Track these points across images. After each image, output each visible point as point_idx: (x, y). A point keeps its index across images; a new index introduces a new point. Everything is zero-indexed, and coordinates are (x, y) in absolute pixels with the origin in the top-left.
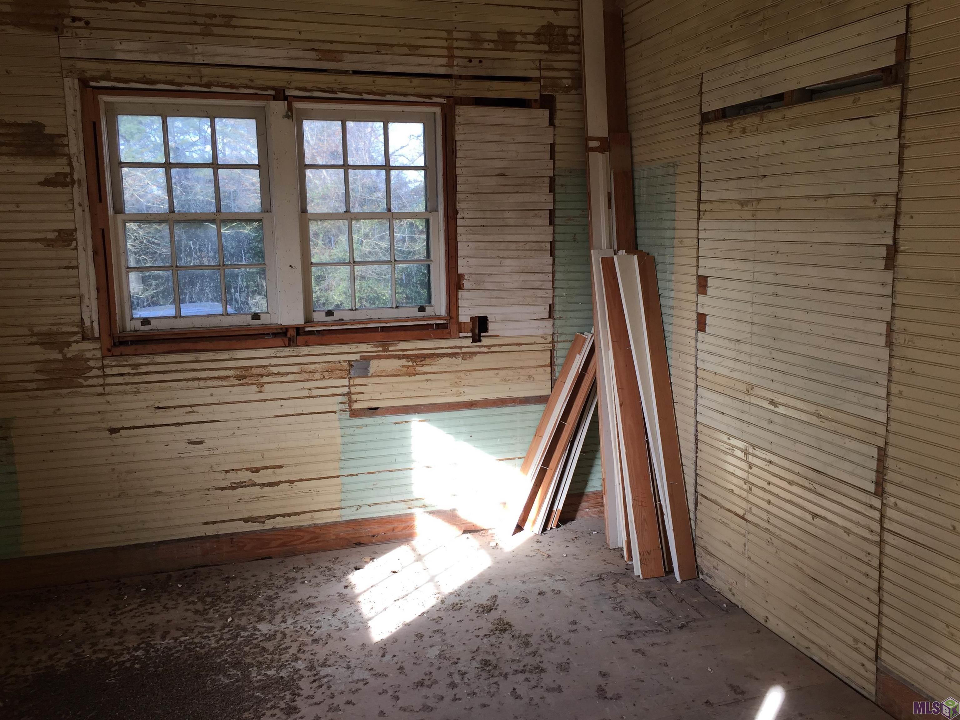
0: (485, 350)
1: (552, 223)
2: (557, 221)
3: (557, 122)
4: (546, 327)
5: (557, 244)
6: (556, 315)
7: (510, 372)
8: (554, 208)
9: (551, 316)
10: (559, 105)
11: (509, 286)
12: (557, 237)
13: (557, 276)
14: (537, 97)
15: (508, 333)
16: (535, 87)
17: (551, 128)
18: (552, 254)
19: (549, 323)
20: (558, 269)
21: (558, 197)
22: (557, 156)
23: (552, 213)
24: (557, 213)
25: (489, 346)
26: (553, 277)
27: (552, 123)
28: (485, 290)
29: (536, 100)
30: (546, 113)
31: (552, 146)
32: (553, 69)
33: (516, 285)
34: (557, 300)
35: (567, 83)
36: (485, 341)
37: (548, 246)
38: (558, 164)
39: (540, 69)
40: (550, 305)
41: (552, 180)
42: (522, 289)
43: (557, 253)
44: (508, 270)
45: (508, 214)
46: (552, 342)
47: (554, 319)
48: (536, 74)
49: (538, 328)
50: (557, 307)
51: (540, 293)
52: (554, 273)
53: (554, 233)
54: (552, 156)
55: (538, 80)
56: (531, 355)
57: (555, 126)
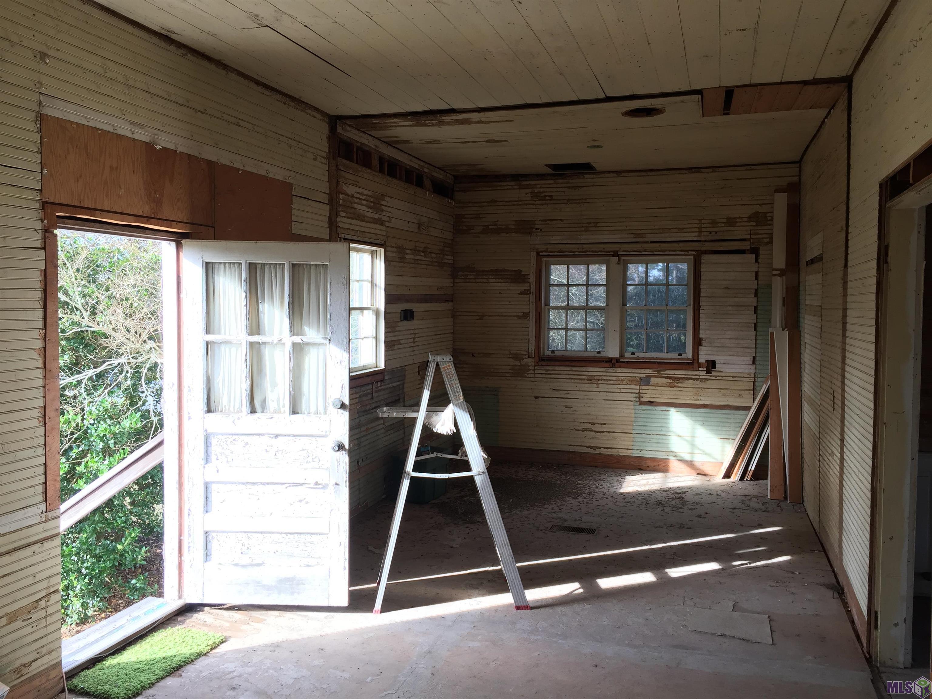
0: (714, 378)
1: (755, 312)
2: (759, 312)
3: (760, 261)
4: (751, 369)
5: (759, 324)
6: (757, 363)
7: (728, 392)
8: (757, 305)
9: (754, 363)
10: (761, 252)
11: (729, 345)
12: (758, 320)
13: (758, 342)
14: (748, 248)
15: (727, 370)
16: (748, 243)
17: (757, 264)
18: (755, 329)
19: (753, 367)
20: (758, 337)
21: (759, 299)
22: (760, 278)
23: (756, 308)
24: (759, 308)
25: (716, 376)
26: (756, 342)
27: (757, 261)
28: (714, 347)
29: (748, 250)
30: (754, 256)
31: (757, 273)
32: (758, 234)
33: (733, 345)
34: (758, 354)
35: (766, 240)
36: (714, 374)
37: (753, 325)
38: (760, 282)
39: (750, 234)
40: (753, 357)
41: (756, 290)
42: (736, 347)
43: (758, 329)
44: (729, 337)
45: (730, 308)
46: (754, 377)
47: (756, 365)
48: (748, 237)
49: (746, 369)
50: (758, 358)
51: (749, 350)
52: (756, 340)
53: (757, 318)
54: (757, 278)
55: (749, 240)
56: (741, 383)
57: (759, 263)
